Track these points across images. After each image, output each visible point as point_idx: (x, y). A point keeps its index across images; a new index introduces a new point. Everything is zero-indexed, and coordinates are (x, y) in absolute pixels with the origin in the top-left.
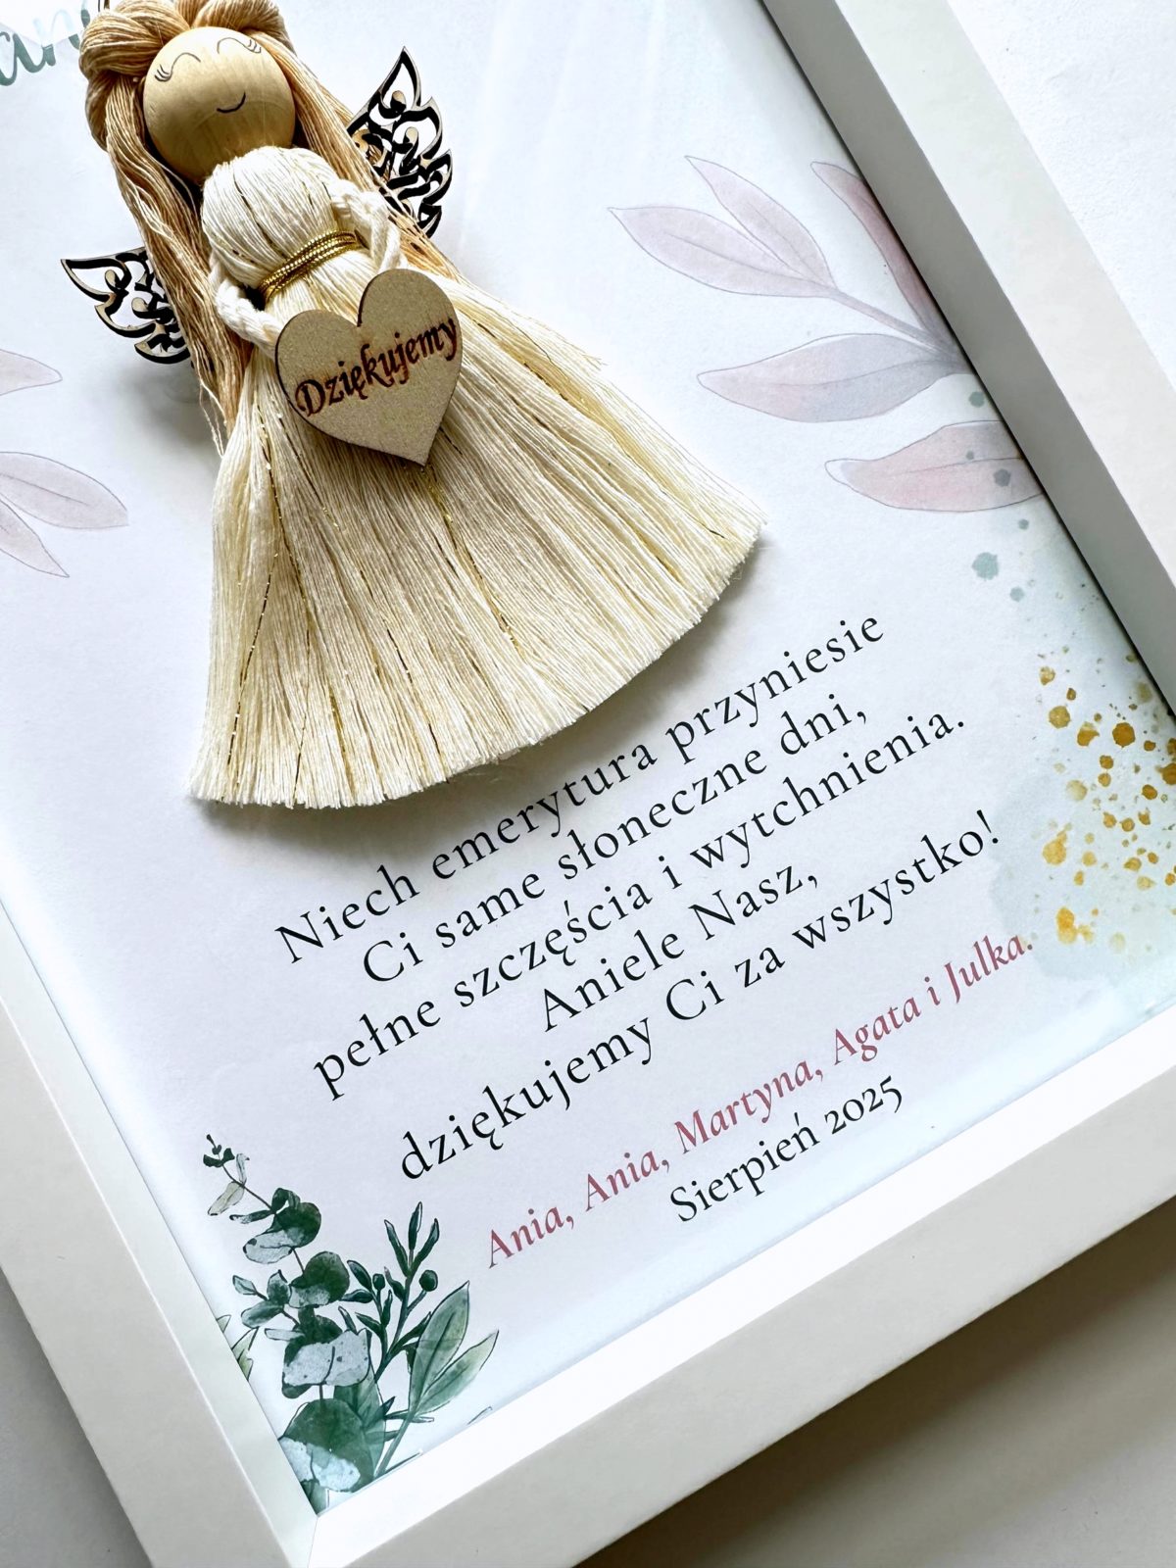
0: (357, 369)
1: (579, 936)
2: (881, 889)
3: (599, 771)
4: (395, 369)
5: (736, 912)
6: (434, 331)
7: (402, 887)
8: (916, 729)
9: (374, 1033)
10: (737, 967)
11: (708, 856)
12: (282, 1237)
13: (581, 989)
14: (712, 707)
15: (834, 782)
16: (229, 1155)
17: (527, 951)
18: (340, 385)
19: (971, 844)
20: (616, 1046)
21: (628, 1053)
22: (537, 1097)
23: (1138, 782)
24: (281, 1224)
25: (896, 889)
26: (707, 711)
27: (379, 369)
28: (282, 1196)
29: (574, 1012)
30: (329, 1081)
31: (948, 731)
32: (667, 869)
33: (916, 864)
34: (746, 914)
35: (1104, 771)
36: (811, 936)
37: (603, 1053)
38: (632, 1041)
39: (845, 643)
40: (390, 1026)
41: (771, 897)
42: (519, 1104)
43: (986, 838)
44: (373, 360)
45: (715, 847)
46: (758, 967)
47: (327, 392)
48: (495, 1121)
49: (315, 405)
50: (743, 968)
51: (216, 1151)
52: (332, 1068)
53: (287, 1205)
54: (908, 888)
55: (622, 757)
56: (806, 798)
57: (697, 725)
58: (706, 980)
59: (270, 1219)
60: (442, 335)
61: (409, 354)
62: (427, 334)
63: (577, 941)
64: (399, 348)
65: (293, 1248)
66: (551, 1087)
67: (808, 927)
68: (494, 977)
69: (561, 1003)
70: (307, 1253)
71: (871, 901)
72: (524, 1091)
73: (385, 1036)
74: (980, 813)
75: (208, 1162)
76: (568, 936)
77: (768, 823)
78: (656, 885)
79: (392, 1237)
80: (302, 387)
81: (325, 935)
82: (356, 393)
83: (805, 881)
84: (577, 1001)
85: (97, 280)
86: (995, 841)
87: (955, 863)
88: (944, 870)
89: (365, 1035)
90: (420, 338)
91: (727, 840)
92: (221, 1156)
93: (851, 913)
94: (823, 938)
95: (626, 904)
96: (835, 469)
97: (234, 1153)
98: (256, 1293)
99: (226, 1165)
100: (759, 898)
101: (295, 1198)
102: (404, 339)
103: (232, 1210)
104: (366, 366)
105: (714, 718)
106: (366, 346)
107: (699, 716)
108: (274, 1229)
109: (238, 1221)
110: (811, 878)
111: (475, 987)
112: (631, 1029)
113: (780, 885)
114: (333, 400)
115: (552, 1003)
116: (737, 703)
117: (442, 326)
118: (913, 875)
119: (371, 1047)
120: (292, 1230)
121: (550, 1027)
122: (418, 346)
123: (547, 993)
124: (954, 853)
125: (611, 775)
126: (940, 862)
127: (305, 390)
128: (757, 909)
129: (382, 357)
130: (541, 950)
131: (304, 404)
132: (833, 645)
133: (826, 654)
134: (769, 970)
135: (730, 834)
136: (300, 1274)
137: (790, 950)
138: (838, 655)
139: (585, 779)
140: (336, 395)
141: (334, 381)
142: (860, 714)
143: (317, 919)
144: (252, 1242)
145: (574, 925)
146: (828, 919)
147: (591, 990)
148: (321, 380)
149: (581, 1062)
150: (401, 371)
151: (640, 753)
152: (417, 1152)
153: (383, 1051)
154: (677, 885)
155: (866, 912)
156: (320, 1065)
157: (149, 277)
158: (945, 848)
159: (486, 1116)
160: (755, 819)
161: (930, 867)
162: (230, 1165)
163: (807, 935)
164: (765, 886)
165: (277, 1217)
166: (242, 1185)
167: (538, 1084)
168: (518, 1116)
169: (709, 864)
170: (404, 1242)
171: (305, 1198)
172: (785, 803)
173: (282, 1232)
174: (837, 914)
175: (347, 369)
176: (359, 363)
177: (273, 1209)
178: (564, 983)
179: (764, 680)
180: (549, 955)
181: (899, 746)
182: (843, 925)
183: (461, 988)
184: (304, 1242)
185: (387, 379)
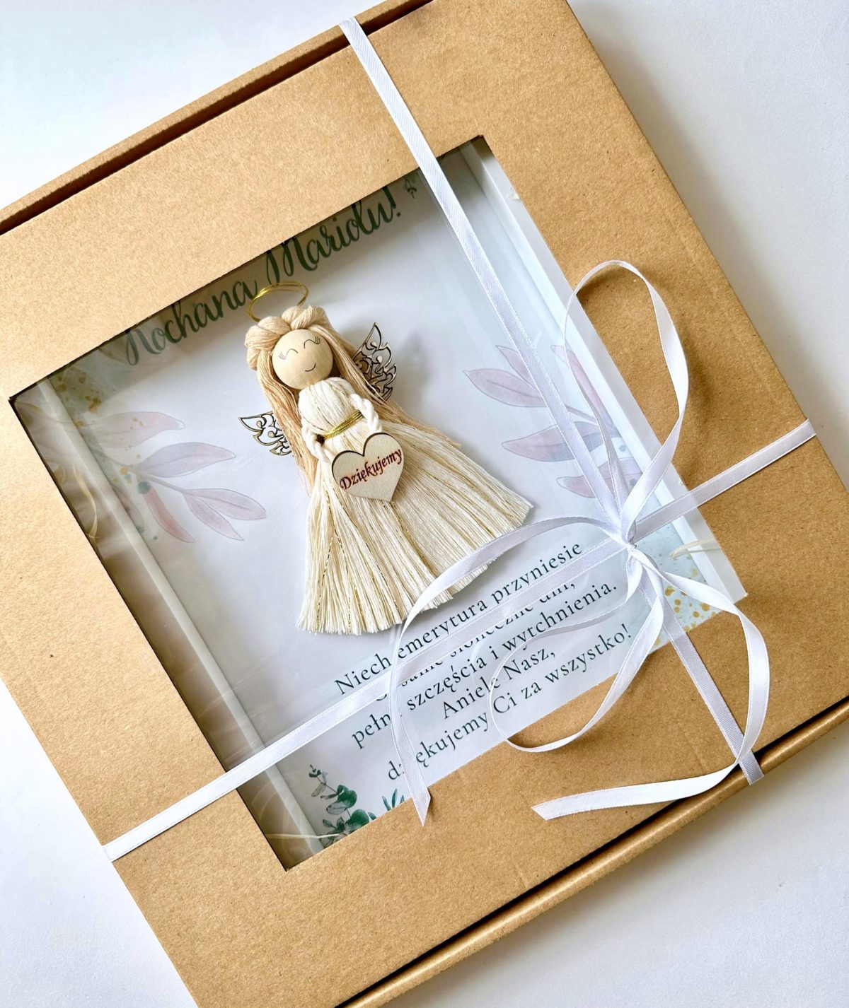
0: (364, 471)
1: (458, 680)
2: (582, 658)
3: (464, 612)
4: (378, 470)
5: (521, 668)
6: (393, 454)
7: (385, 662)
8: (596, 591)
9: (375, 722)
10: (522, 691)
11: (509, 646)
12: (342, 804)
13: (459, 701)
14: (510, 584)
15: (561, 614)
16: (319, 773)
17: (437, 687)
18: (357, 478)
19: (619, 638)
20: (473, 724)
21: (478, 727)
22: (442, 745)
23: (691, 610)
24: (342, 799)
25: (587, 657)
26: (508, 586)
27: (372, 470)
28: (341, 788)
29: (456, 711)
30: (358, 742)
31: (610, 591)
32: (493, 652)
33: (596, 647)
34: (525, 669)
35: (676, 606)
36: (552, 678)
37: (468, 728)
38: (479, 721)
39: (566, 556)
40: (382, 719)
41: (536, 662)
42: (435, 749)
43: (626, 635)
44: (369, 467)
45: (512, 642)
46: (531, 691)
47: (352, 481)
48: (425, 755)
49: (347, 486)
50: (525, 691)
51: (314, 771)
52: (359, 736)
53: (343, 792)
54: (592, 657)
55: (473, 606)
56: (550, 620)
57: (504, 592)
58: (509, 697)
59: (336, 798)
60: (396, 456)
61: (383, 463)
62: (390, 456)
63: (457, 682)
64: (379, 462)
65: (346, 809)
66: (447, 742)
67: (551, 674)
68: (423, 697)
69: (450, 707)
70: (352, 810)
71: (577, 662)
72: (437, 743)
73: (380, 723)
74: (623, 625)
75: (311, 775)
76: (453, 680)
77: (534, 631)
78: (488, 658)
79: (386, 803)
80: (343, 480)
81: (354, 682)
82: (363, 480)
83: (550, 655)
84: (457, 706)
85: (253, 423)
86: (630, 636)
87: (613, 646)
88: (608, 649)
89: (372, 723)
90: (387, 458)
91: (517, 639)
92: (316, 773)
93: (569, 667)
94: (558, 678)
95: (477, 667)
96: (561, 482)
97: (321, 771)
98: (332, 826)
99: (319, 776)
100: (531, 662)
101: (346, 789)
102: (381, 459)
103: (321, 794)
104: (367, 470)
105: (511, 589)
106: (367, 463)
107: (505, 588)
108: (338, 801)
109: (323, 799)
110: (552, 654)
111: (416, 702)
112: (480, 717)
113: (539, 657)
114: (354, 483)
115: (447, 707)
116: (520, 582)
117: (396, 453)
118: (595, 651)
119: (374, 727)
120: (346, 801)
121: (446, 717)
122: (387, 461)
123: (445, 703)
124: (612, 642)
125: (469, 613)
126: (606, 646)
127: (344, 481)
128: (530, 667)
129: (373, 466)
130: (442, 686)
131: (343, 485)
132: (560, 556)
133: (558, 561)
134: (535, 692)
135: (518, 636)
136: (349, 818)
137: (544, 684)
138: (563, 561)
139: (458, 615)
140: (356, 481)
141: (354, 476)
142: (572, 585)
143: (351, 677)
144: (330, 806)
145: (455, 675)
146: (560, 671)
147: (463, 702)
148: (350, 477)
149: (459, 731)
150: (380, 470)
151: (481, 604)
152: (394, 769)
153: (379, 729)
154: (497, 658)
155: (575, 667)
156: (354, 735)
157: (274, 422)
158: (608, 640)
159: (421, 754)
160: (529, 630)
161: (603, 648)
162: (320, 776)
163: (551, 677)
164: (533, 657)
165: (339, 797)
166: (325, 784)
167: (442, 740)
168: (435, 753)
169: (510, 649)
170: (390, 804)
171: (350, 789)
172: (541, 623)
173: (341, 802)
174: (564, 668)
175: (360, 471)
176: (364, 469)
177: (338, 794)
178: (452, 699)
179: (532, 572)
180: (445, 688)
181: (589, 598)
182: (566, 672)
183: (410, 702)
184: (350, 806)
185: (375, 474)
